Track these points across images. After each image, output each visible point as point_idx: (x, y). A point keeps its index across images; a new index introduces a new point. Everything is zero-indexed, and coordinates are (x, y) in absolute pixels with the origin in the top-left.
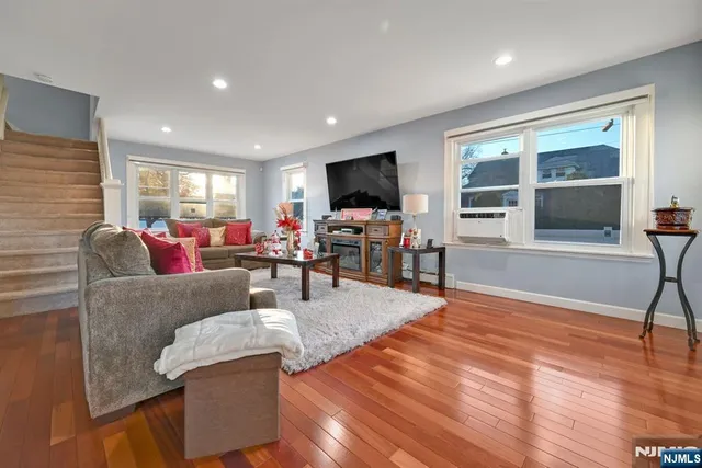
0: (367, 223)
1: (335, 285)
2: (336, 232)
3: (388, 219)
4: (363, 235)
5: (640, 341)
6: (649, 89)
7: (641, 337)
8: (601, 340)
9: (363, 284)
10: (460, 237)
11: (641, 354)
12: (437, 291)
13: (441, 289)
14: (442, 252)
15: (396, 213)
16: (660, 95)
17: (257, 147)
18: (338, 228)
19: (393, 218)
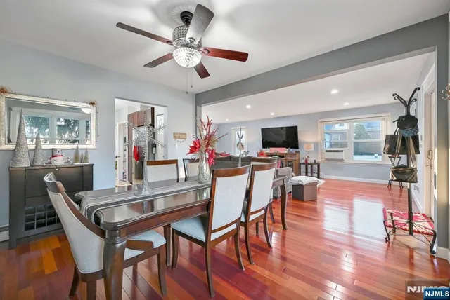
0: (286, 154)
4: (285, 159)
6: (389, 114)
7: (388, 187)
10: (325, 159)
14: (319, 165)
16: (391, 115)
17: (227, 120)
19: (296, 152)
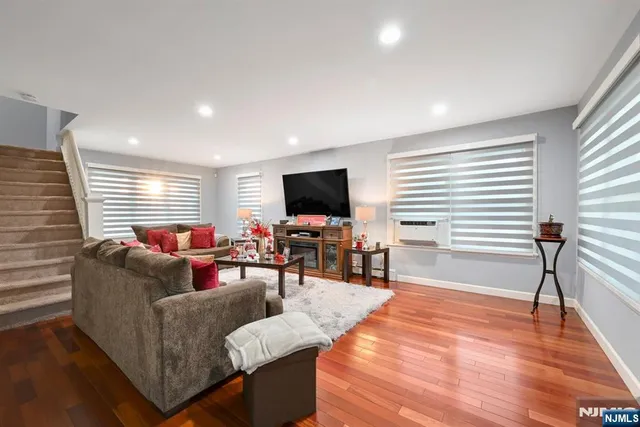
0: (323, 228)
1: (301, 282)
2: (294, 235)
3: (341, 224)
4: (319, 238)
5: (531, 316)
7: (532, 313)
8: (508, 317)
9: (322, 280)
10: (401, 241)
11: (532, 326)
12: (383, 284)
13: (385, 281)
14: (386, 252)
15: (346, 220)
17: (217, 157)
18: (297, 231)
19: (344, 224)
